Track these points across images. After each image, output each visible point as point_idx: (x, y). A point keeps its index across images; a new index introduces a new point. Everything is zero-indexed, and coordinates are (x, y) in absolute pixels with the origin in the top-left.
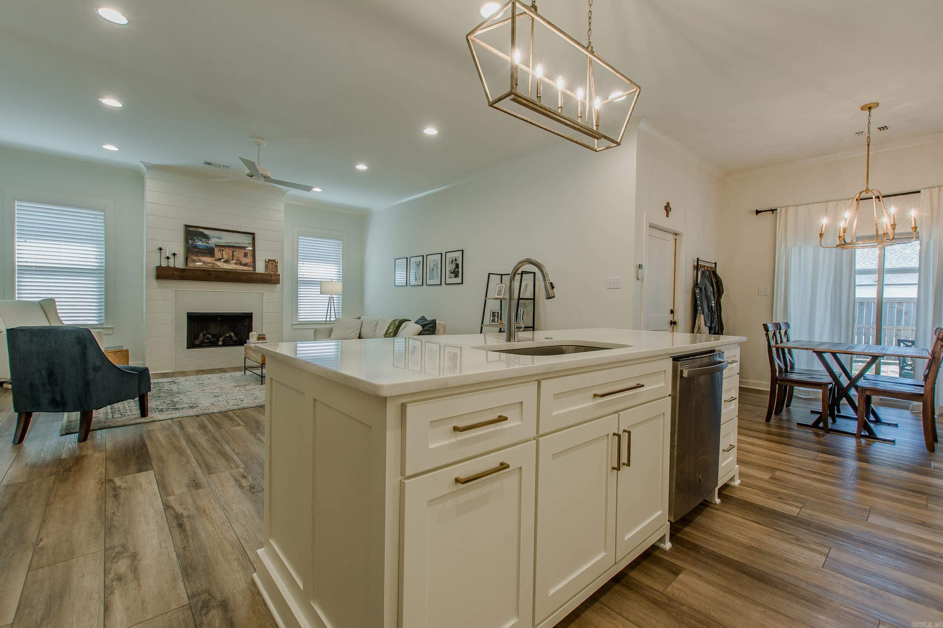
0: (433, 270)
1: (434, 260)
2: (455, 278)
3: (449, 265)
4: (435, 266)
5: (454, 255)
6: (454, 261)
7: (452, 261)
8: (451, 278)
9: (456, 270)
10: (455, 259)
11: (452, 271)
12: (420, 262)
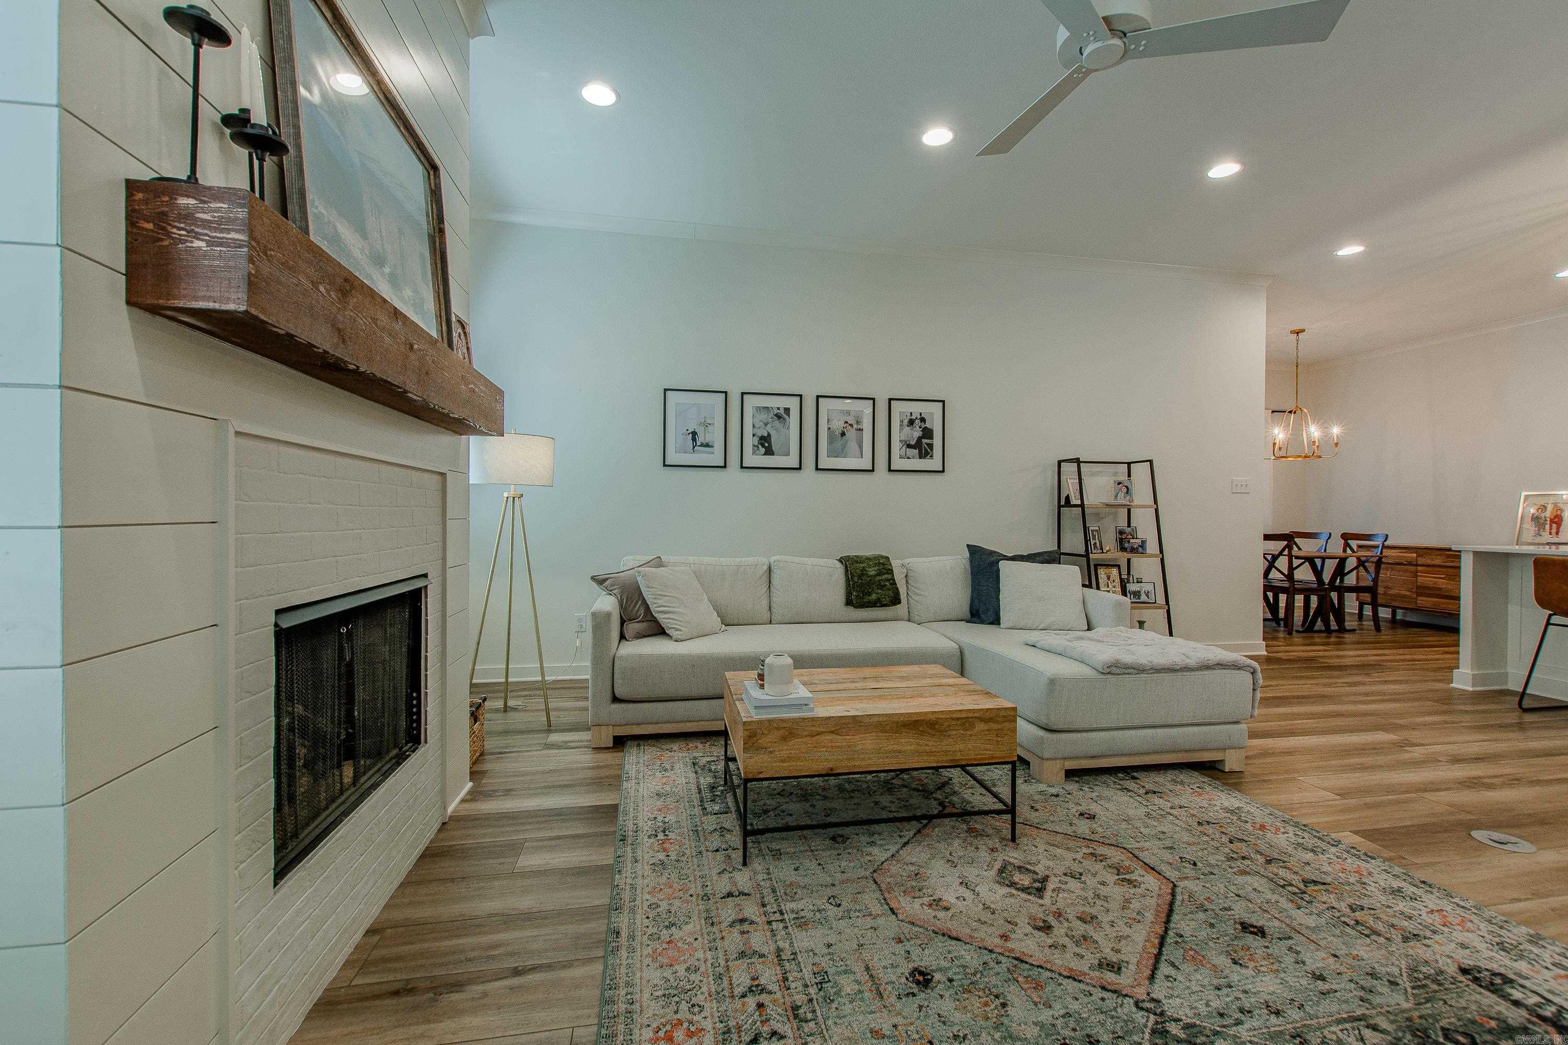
0: (843, 434)
1: (849, 413)
2: (920, 458)
3: (901, 430)
4: (851, 425)
5: (917, 409)
6: (917, 422)
7: (911, 422)
8: (908, 458)
9: (924, 441)
10: (919, 417)
11: (913, 443)
12: (787, 410)
